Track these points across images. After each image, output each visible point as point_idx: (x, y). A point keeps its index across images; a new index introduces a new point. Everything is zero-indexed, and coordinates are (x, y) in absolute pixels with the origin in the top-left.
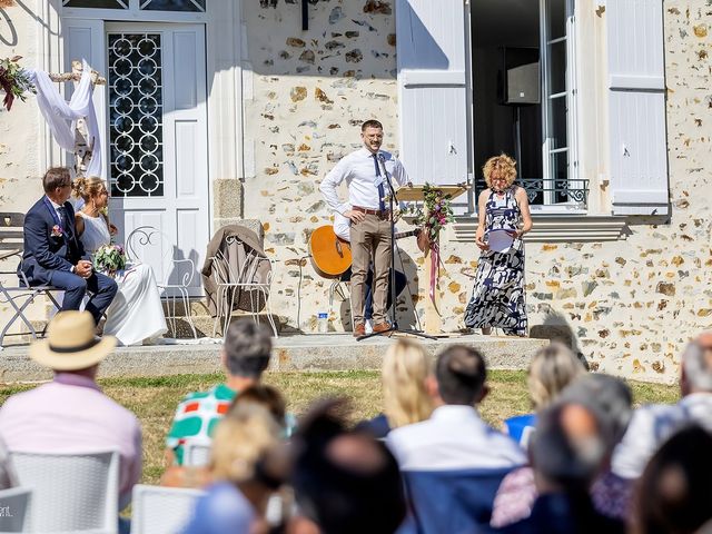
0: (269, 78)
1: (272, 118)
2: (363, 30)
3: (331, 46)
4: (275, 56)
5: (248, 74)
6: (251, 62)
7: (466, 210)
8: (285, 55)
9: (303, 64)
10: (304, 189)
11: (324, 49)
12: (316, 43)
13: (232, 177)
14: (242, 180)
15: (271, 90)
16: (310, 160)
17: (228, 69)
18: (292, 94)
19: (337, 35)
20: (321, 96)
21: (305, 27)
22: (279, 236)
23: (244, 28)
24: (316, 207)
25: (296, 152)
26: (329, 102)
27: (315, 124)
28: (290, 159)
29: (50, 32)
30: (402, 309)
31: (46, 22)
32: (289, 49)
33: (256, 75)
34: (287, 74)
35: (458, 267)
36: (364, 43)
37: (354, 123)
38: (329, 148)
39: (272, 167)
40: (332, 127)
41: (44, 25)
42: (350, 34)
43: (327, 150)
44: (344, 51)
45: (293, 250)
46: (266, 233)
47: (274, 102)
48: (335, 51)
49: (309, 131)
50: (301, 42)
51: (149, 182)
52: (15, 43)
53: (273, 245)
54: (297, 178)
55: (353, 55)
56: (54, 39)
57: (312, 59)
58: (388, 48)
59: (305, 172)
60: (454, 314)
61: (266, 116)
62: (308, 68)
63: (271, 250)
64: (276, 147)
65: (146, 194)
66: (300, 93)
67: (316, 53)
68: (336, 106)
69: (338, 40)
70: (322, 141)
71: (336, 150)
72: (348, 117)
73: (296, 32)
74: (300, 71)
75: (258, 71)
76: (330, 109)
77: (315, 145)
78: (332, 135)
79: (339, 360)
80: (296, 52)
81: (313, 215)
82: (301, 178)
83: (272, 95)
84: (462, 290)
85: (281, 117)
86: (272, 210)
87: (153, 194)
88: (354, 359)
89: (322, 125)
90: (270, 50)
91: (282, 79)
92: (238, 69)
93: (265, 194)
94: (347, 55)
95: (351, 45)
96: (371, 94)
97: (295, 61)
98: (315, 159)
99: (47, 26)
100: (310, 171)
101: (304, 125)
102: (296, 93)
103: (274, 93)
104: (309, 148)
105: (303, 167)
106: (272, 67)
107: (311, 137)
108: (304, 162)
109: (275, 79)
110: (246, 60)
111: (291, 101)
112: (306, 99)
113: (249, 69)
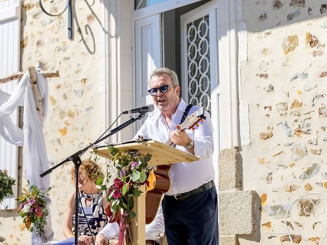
0: (263, 34)
1: (266, 76)
5: (243, 35)
6: (246, 21)
9: (294, 9)
10: (298, 152)
13: (229, 146)
14: (238, 149)
15: (264, 46)
16: (303, 117)
17: (225, 35)
18: (284, 46)
22: (275, 208)
24: (309, 172)
25: (289, 111)
26: (319, 46)
27: (306, 75)
28: (283, 120)
29: (110, 36)
31: (107, 30)
33: (250, 34)
34: (279, 25)
38: (321, 100)
39: (267, 132)
40: (323, 75)
41: (106, 32)
43: (318, 103)
45: (288, 224)
46: (264, 205)
47: (267, 59)
49: (301, 83)
53: (271, 219)
54: (290, 140)
56: (113, 40)
59: (298, 132)
61: (261, 76)
62: (298, 13)
63: (268, 224)
64: (270, 108)
66: (292, 43)
70: (313, 94)
74: (290, 18)
75: (251, 30)
76: (321, 54)
77: (307, 99)
78: (324, 85)
82: (294, 139)
83: (265, 51)
85: (274, 75)
86: (269, 179)
89: (313, 73)
90: (265, 3)
91: (275, 31)
92: (233, 32)
93: (262, 162)
97: (287, 9)
98: (308, 116)
99: (107, 33)
100: (303, 130)
101: (296, 78)
102: (287, 44)
103: (267, 49)
104: (301, 104)
105: (296, 127)
106: (266, 21)
107: (302, 90)
108: (296, 121)
109: (268, 34)
110: (241, 21)
111: (283, 53)
112: (297, 48)
113: (243, 29)
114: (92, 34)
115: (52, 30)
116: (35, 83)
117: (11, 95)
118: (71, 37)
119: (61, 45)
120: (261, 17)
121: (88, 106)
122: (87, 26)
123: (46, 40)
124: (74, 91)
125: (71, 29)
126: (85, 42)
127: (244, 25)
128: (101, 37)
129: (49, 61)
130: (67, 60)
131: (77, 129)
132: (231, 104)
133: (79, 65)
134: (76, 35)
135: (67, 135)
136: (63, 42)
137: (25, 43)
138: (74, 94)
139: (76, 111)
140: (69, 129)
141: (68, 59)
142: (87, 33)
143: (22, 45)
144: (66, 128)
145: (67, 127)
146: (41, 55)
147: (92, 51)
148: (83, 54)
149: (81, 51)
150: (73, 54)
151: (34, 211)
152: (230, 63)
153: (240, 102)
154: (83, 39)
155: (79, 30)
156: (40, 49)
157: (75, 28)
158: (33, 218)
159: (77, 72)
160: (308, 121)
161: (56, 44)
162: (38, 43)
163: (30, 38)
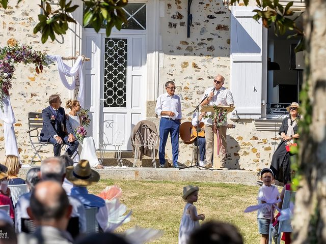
0: (171, 58)
1: (172, 75)
2: (215, 38)
3: (200, 44)
4: (174, 49)
5: (162, 55)
6: (163, 51)
7: (260, 116)
8: (179, 48)
9: (187, 52)
10: (186, 106)
11: (197, 45)
12: (193, 43)
13: (153, 100)
15: (172, 63)
16: (189, 93)
17: (153, 52)
18: (181, 65)
19: (203, 40)
20: (195, 66)
21: (189, 36)
23: (161, 37)
24: (191, 113)
25: (183, 90)
26: (198, 68)
27: (192, 78)
30: (229, 159)
32: (181, 46)
33: (165, 57)
35: (256, 141)
36: (216, 43)
37: (210, 78)
38: (198, 88)
40: (199, 79)
42: (209, 39)
43: (197, 89)
44: (206, 47)
47: (173, 68)
48: (202, 46)
49: (189, 81)
50: (186, 43)
51: (120, 101)
52: (63, 42)
55: (211, 48)
57: (192, 50)
58: (226, 45)
59: (186, 98)
60: (253, 162)
61: (169, 74)
62: (189, 54)
65: (119, 106)
66: (185, 64)
67: (193, 47)
68: (201, 70)
69: (203, 42)
70: (194, 85)
71: (201, 89)
72: (207, 75)
73: (185, 38)
74: (185, 55)
76: (199, 71)
77: (191, 87)
78: (200, 83)
79: (162, 176)
80: (184, 47)
81: (189, 117)
82: (185, 101)
83: (172, 65)
84: (258, 152)
85: (176, 75)
87: (121, 106)
88: (168, 176)
89: (195, 78)
90: (172, 46)
91: (178, 58)
92: (157, 53)
94: (208, 48)
95: (209, 44)
96: (218, 65)
97: (184, 51)
101: (186, 78)
105: (185, 96)
106: (173, 53)
109: (174, 58)
111: (181, 68)
112: (188, 67)
115: (23, 24)
119: (32, 34)
120: (171, 51)
123: (17, 28)
131: (45, 79)
132: (155, 83)
133: (47, 47)
135: (36, 81)
140: (38, 78)
144: (35, 78)
146: (12, 35)
156: (12, 32)
160: (191, 95)
161: (27, 32)
162: (10, 29)
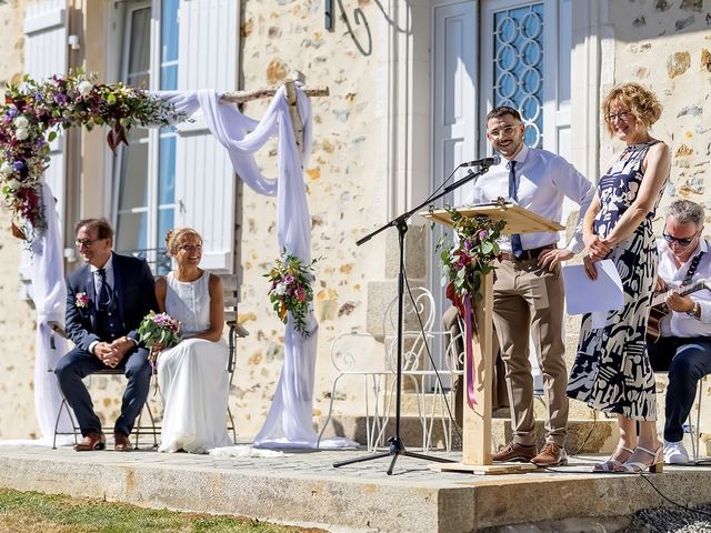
0: (638, 46)
5: (608, 44)
6: (613, 25)
8: (661, 5)
9: (683, 15)
15: (641, 65)
16: (693, 170)
17: (582, 42)
18: (669, 65)
20: (710, 63)
27: (699, 111)
29: (397, 29)
31: (392, 18)
33: (621, 44)
34: (662, 35)
41: (390, 22)
49: (692, 122)
52: (370, 53)
56: (402, 37)
57: (699, 4)
59: (686, 190)
62: (692, 20)
66: (683, 58)
70: (709, 138)
74: (680, 27)
75: (622, 37)
77: (699, 144)
83: (640, 72)
91: (657, 43)
92: (594, 39)
97: (676, 12)
98: (700, 168)
99: (393, 23)
100: (692, 187)
101: (685, 113)
102: (674, 64)
103: (645, 69)
104: (691, 151)
105: (682, 183)
106: (644, 27)
107: (693, 132)
108: (683, 174)
109: (647, 46)
110: (607, 25)
111: (667, 77)
112: (689, 71)
113: (609, 37)
114: (366, 24)
115: (296, 12)
116: (294, 104)
117: (258, 122)
118: (330, 27)
119: (312, 37)
120: (637, 21)
121: (358, 137)
122: (358, 11)
123: (284, 27)
124: (334, 111)
125: (330, 14)
126: (353, 36)
127: (611, 31)
128: (381, 30)
129: (291, 61)
130: (322, 63)
131: (337, 171)
132: (588, 146)
133: (342, 71)
134: (339, 23)
135: (320, 180)
136: (316, 34)
137: (247, 30)
138: (333, 116)
139: (337, 142)
140: (325, 170)
141: (324, 60)
142: (358, 23)
143: (243, 33)
144: (318, 169)
145: (321, 166)
146: (276, 50)
147: (367, 51)
148: (350, 54)
149: (348, 50)
150: (333, 53)
151: (293, 294)
152: (588, 85)
153: (601, 143)
154: (350, 31)
155: (344, 17)
156: (275, 41)
157: (338, 13)
158: (290, 304)
159: (340, 82)
160: (699, 176)
161: (304, 35)
162: (272, 32)
163: (256, 22)
